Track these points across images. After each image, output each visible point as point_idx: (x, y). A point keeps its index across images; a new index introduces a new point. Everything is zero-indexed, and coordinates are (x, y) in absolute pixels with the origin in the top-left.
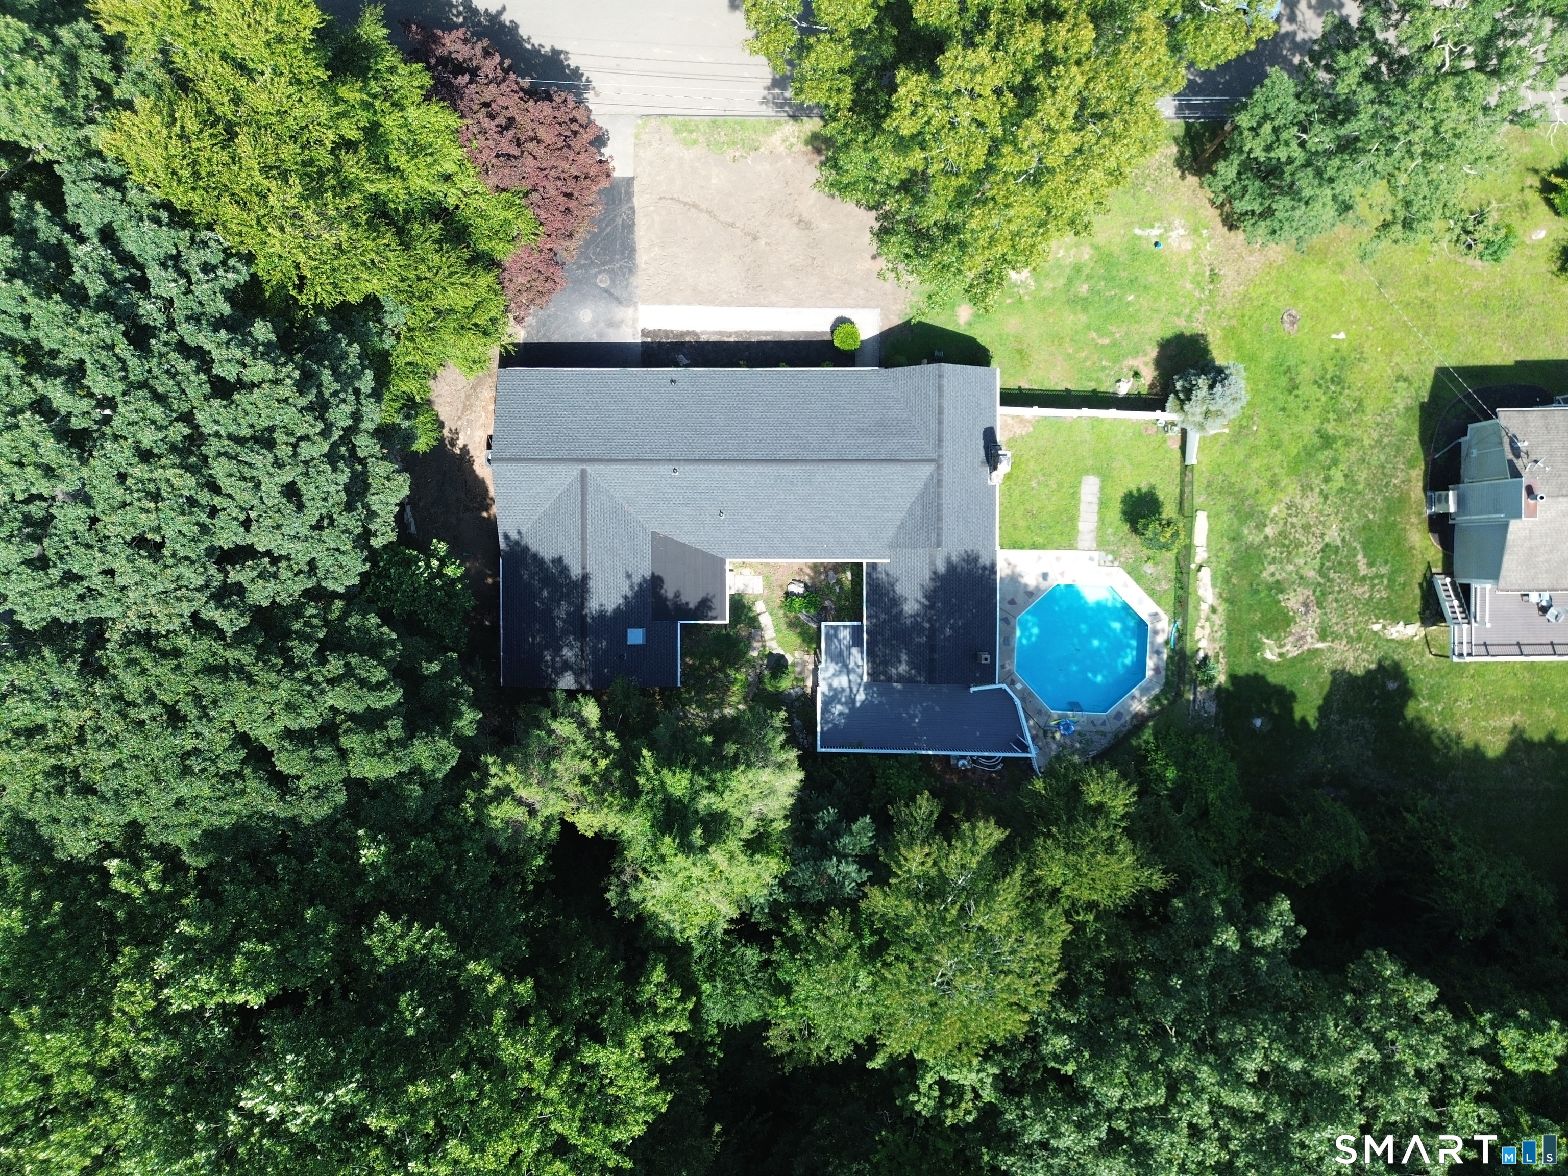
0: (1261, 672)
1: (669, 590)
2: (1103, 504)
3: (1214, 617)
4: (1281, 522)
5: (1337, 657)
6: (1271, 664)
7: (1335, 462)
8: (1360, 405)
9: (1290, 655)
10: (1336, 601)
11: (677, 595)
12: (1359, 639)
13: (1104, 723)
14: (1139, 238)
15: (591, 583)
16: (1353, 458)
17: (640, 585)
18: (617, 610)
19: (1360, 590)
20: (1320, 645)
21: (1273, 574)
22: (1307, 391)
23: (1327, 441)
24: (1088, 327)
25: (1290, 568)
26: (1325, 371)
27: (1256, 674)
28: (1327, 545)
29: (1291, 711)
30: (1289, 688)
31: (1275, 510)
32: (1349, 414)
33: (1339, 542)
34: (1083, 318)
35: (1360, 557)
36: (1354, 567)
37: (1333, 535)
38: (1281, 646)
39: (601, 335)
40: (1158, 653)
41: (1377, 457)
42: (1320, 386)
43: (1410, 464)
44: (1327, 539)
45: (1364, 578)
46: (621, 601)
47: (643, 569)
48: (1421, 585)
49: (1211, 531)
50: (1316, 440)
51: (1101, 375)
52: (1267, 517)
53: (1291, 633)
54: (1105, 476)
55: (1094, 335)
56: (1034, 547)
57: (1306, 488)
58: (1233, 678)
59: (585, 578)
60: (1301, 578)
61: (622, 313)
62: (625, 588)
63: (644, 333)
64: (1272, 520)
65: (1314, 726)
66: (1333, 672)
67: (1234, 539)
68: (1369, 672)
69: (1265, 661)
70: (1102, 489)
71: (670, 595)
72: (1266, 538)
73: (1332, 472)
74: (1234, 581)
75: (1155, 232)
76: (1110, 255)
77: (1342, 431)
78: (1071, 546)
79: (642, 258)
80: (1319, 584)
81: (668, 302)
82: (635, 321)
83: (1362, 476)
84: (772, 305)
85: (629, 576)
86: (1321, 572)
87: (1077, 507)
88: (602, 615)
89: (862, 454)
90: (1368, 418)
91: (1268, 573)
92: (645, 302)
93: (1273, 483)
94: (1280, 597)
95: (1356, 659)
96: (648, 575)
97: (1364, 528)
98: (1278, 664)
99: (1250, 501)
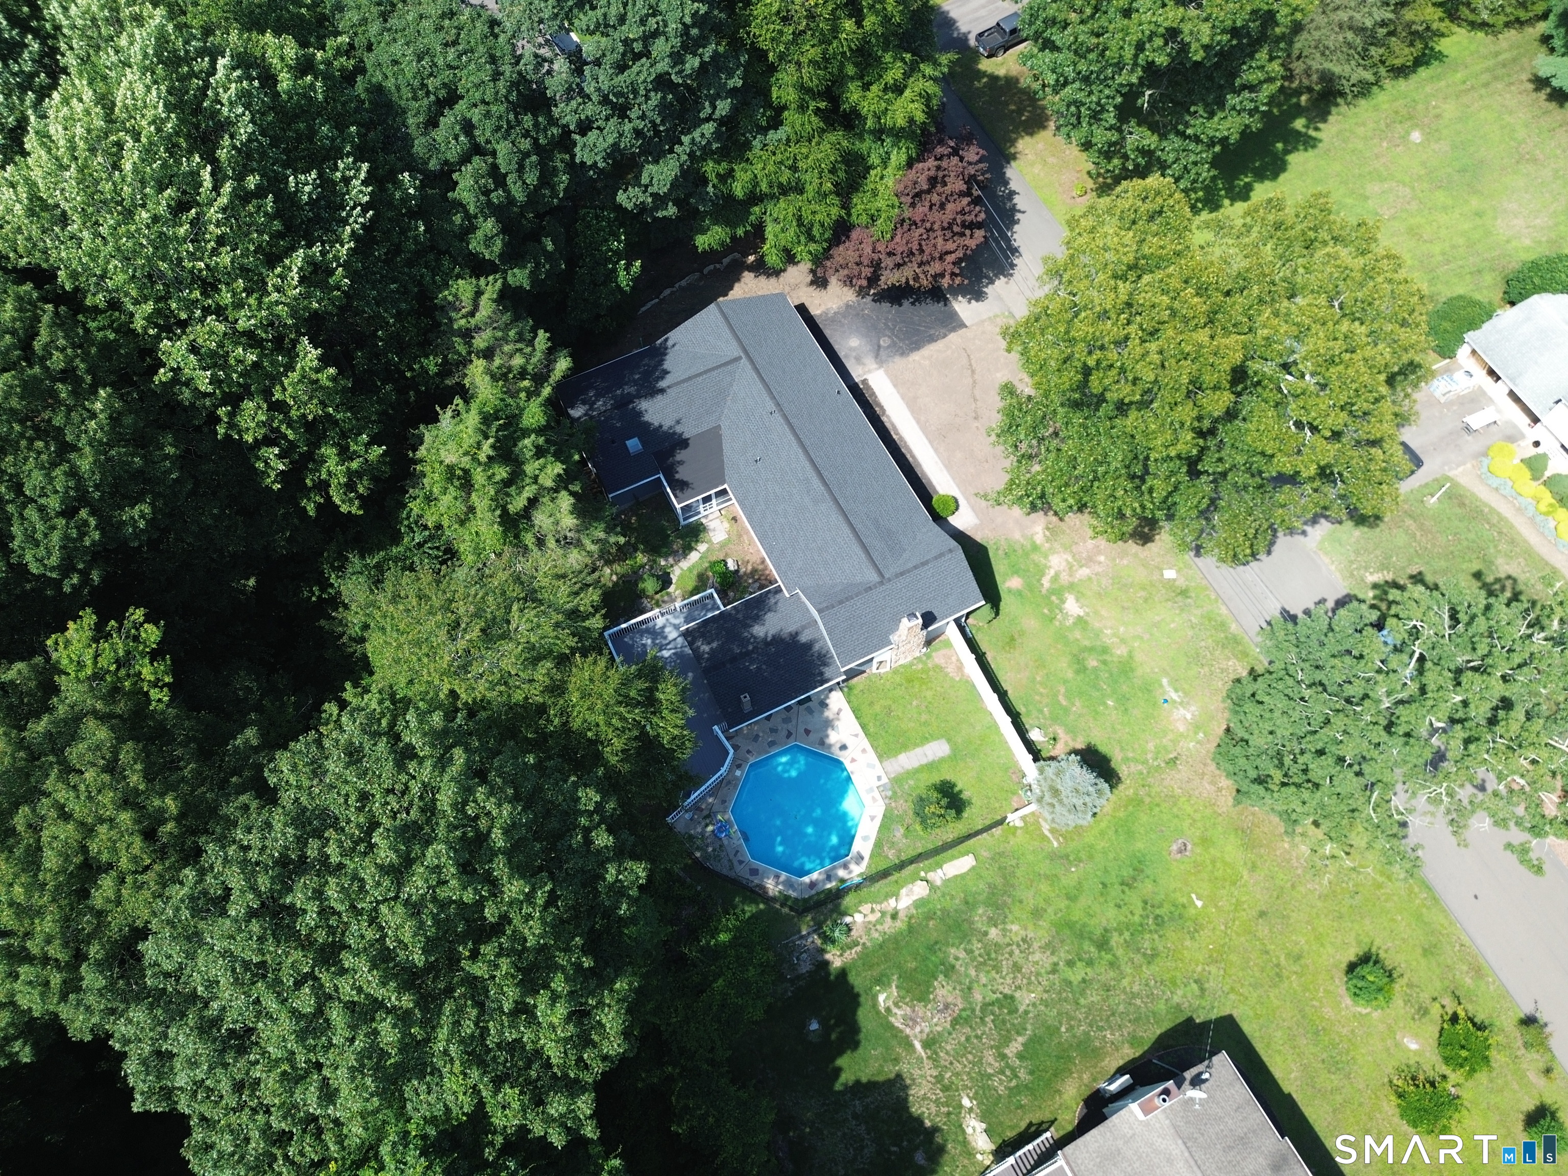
0: (862, 999)
1: (681, 455)
2: (931, 766)
3: (888, 919)
4: (1007, 940)
5: (916, 1072)
6: (875, 1005)
7: (1090, 963)
8: (1151, 958)
9: (892, 1019)
10: (968, 1039)
11: (681, 463)
12: (946, 1089)
13: (741, 862)
14: (1161, 686)
15: (659, 397)
16: (1103, 978)
17: (674, 433)
18: (648, 424)
19: (991, 1060)
20: (918, 1045)
21: (957, 959)
22: (1134, 899)
23: (1103, 944)
24: (1065, 682)
25: (973, 973)
26: (1160, 906)
27: (858, 995)
28: (1012, 998)
29: (840, 1053)
30: (862, 1036)
31: (1015, 928)
32: (1138, 950)
33: (1022, 1009)
34: (1070, 675)
35: (1020, 1039)
36: (1007, 1040)
37: (1026, 999)
38: (896, 1004)
39: (846, 356)
40: (829, 878)
41: (1118, 1001)
42: (1144, 909)
43: (1133, 1040)
44: (1017, 995)
45: (1003, 1057)
46: (656, 424)
47: (688, 430)
48: (1031, 1124)
49: (962, 876)
50: (1098, 932)
51: (1035, 713)
52: (1004, 923)
53: (913, 1008)
54: (955, 756)
55: (1063, 690)
56: (863, 727)
57: (1050, 947)
58: (843, 973)
59: (662, 391)
60: (970, 989)
61: (870, 363)
62: (667, 423)
63: (865, 381)
64: (1004, 930)
65: (838, 1087)
66: (899, 1076)
67: (967, 903)
68: (919, 1121)
69: (875, 998)
70: (942, 760)
71: (678, 457)
72: (986, 934)
73: (1079, 964)
74: (931, 923)
75: (1174, 696)
76: (1132, 670)
77: (1120, 952)
78: (880, 757)
79: (916, 356)
80: (973, 1011)
81: (895, 386)
82: (869, 371)
83: (1093, 997)
84: (936, 450)
85: (678, 422)
86: (985, 1006)
87: (916, 745)
88: (640, 414)
89: (859, 526)
90: (1147, 971)
91: (956, 953)
92: (886, 372)
93: (1037, 913)
94: (941, 977)
95: (925, 1098)
96: (686, 435)
97: (1048, 1028)
98: (878, 1012)
99: (1009, 901)
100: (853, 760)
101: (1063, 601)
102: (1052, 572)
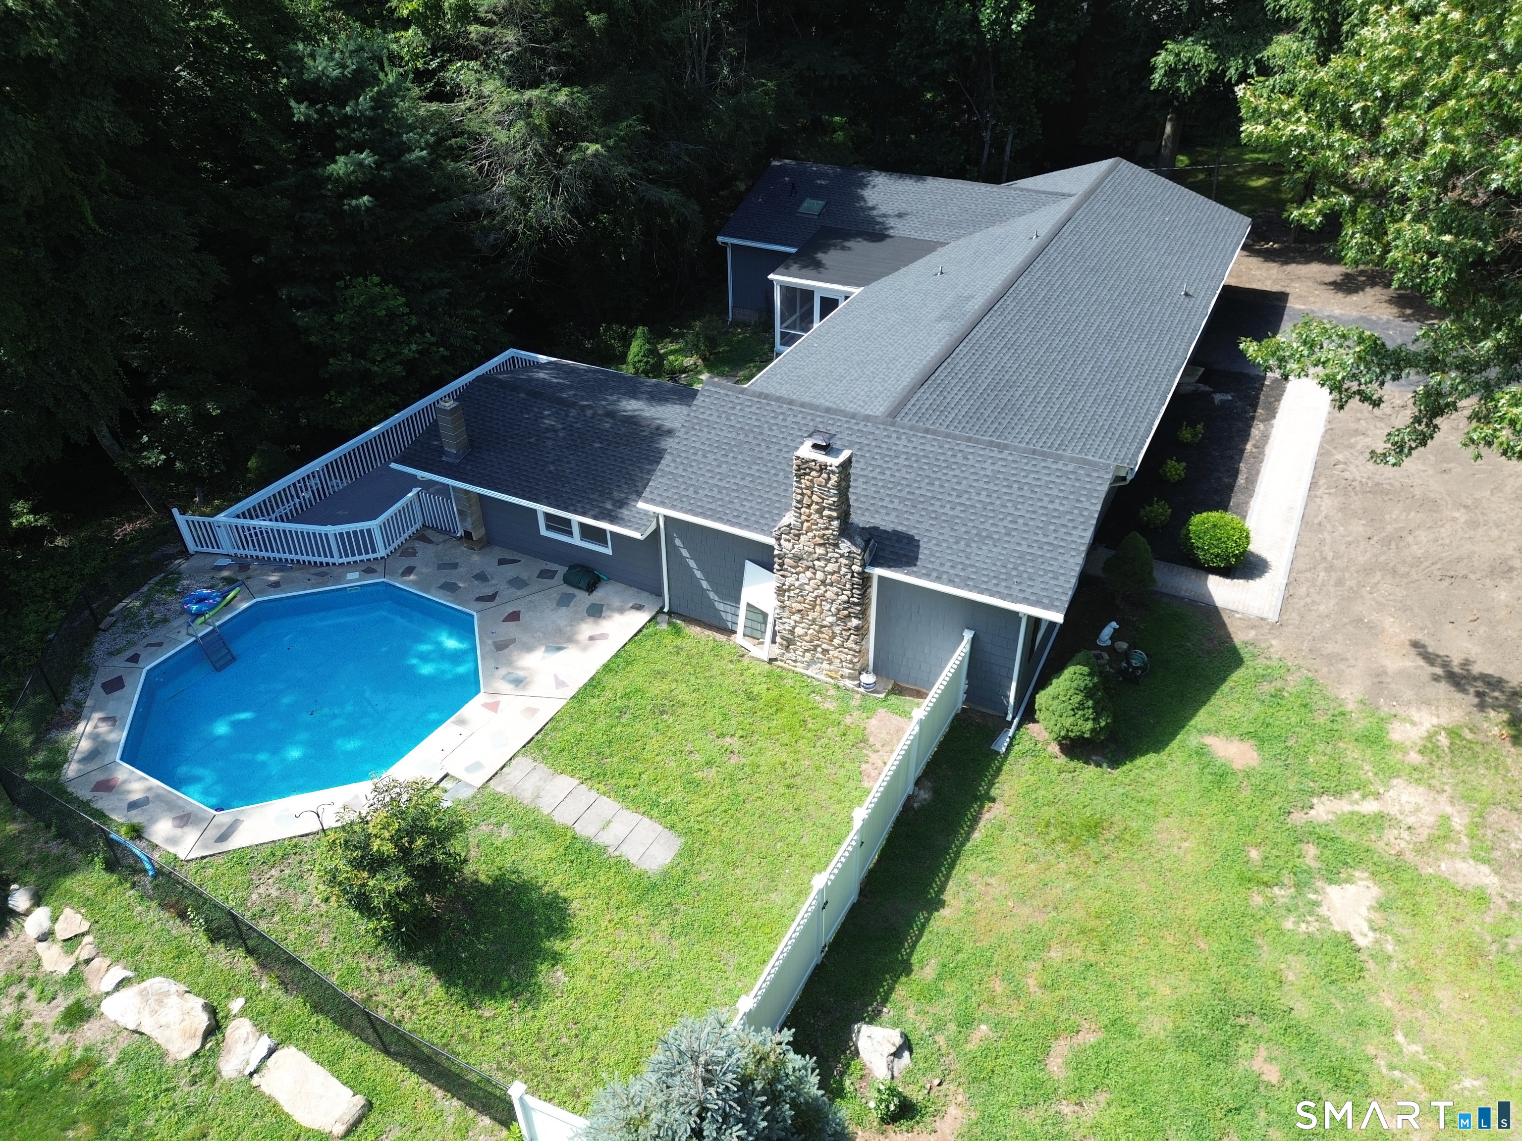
1: (856, 244)
2: (581, 850)
11: (844, 248)
17: (882, 223)
18: (859, 199)
40: (139, 804)
46: (870, 204)
47: (901, 228)
54: (651, 891)
62: (885, 210)
70: (621, 865)
71: (851, 244)
78: (534, 744)
85: (900, 216)
87: (618, 794)
88: (862, 185)
96: (891, 232)
100: (493, 707)
101: (1332, 877)
102: (1370, 807)
